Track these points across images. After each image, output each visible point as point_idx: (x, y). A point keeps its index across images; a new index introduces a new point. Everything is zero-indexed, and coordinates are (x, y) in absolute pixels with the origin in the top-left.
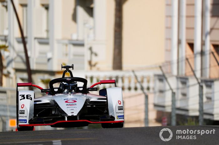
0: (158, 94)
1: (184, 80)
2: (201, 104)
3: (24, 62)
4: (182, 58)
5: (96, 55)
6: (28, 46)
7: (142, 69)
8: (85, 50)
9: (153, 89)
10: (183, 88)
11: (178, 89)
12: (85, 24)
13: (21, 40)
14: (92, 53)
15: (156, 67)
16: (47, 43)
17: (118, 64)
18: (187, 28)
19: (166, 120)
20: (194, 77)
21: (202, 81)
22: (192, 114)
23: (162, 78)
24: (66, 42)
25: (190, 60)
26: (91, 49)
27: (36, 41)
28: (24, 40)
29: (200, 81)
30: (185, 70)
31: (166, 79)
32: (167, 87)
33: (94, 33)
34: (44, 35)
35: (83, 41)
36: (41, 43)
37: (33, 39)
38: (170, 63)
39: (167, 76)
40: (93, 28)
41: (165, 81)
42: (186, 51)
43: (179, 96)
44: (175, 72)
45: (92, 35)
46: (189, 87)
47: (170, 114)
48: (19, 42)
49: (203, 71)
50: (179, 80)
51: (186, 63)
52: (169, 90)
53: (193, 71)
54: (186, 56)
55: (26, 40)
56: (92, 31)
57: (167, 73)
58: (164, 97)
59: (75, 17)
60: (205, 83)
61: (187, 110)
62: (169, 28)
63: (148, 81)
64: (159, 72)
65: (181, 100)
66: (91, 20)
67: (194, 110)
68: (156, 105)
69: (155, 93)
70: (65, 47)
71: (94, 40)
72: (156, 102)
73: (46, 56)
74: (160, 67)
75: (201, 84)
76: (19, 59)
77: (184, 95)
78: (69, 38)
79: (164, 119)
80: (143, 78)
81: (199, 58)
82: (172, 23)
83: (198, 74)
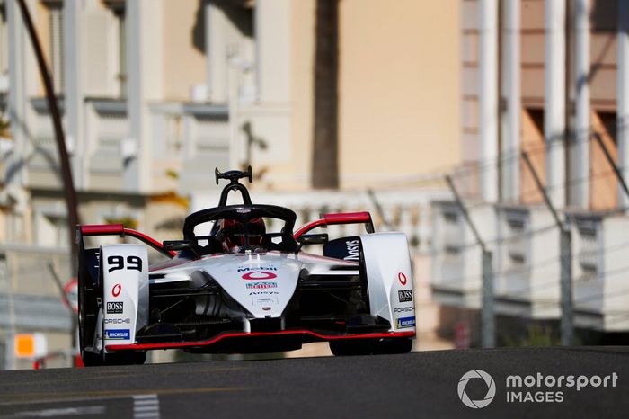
0: (442, 257)
1: (517, 217)
2: (566, 284)
3: (54, 168)
4: (511, 151)
5: (263, 145)
6: (66, 122)
7: (394, 186)
8: (230, 133)
9: (430, 242)
10: (514, 240)
11: (499, 241)
12: (229, 57)
13: (44, 104)
14: (251, 139)
15: (436, 180)
16: (121, 114)
17: (326, 171)
18: (525, 66)
19: (466, 331)
20: (545, 207)
21: (568, 218)
22: (540, 313)
23: (453, 211)
24: (177, 108)
25: (533, 159)
26: (247, 128)
27: (90, 107)
28: (53, 106)
29: (562, 218)
30: (520, 188)
31: (465, 213)
32: (470, 238)
33: (258, 82)
34: (113, 90)
35: (225, 105)
36: (103, 113)
37: (80, 101)
38: (475, 167)
39: (467, 204)
40: (254, 68)
41: (462, 218)
42: (522, 133)
43: (503, 262)
44: (491, 194)
45: (250, 89)
46: (530, 235)
47: (476, 315)
48: (39, 111)
49: (573, 188)
50: (503, 216)
51: (521, 168)
52: (473, 245)
53: (543, 190)
54: (522, 145)
55: (60, 104)
56: (250, 78)
57: (469, 196)
58: (460, 266)
59: (199, 38)
60: (578, 224)
61: (527, 304)
62: (472, 65)
63: (415, 221)
64: (446, 194)
65: (509, 273)
66: (247, 44)
67: (546, 303)
68: (436, 291)
69: (433, 254)
70: (172, 123)
71: (257, 103)
72: (439, 280)
73: (120, 152)
74: (448, 180)
75: (566, 227)
76: (40, 161)
77: (518, 258)
78: (185, 96)
79: (462, 328)
80: (399, 210)
81: (558, 153)
82: (479, 50)
83: (558, 199)
